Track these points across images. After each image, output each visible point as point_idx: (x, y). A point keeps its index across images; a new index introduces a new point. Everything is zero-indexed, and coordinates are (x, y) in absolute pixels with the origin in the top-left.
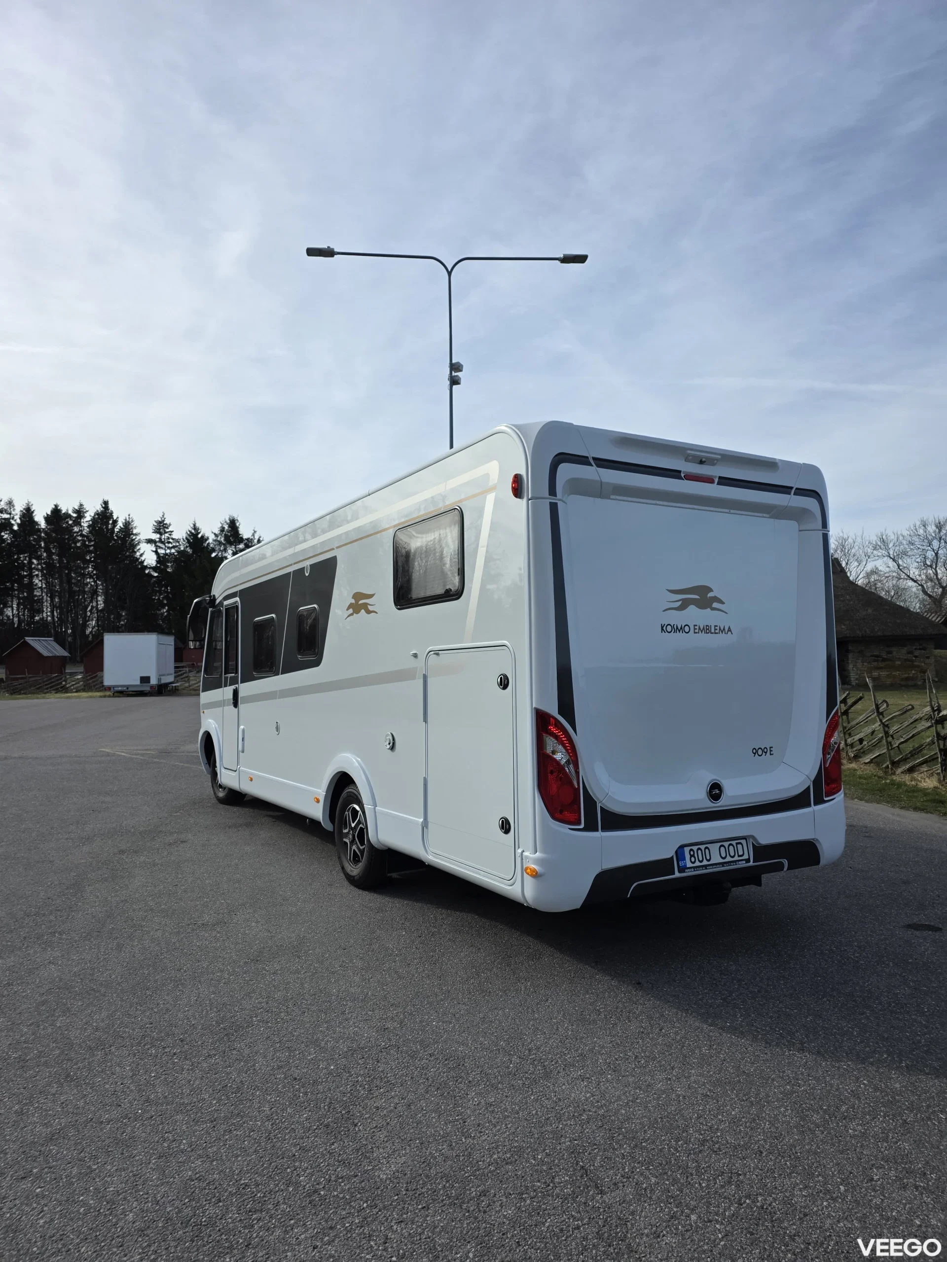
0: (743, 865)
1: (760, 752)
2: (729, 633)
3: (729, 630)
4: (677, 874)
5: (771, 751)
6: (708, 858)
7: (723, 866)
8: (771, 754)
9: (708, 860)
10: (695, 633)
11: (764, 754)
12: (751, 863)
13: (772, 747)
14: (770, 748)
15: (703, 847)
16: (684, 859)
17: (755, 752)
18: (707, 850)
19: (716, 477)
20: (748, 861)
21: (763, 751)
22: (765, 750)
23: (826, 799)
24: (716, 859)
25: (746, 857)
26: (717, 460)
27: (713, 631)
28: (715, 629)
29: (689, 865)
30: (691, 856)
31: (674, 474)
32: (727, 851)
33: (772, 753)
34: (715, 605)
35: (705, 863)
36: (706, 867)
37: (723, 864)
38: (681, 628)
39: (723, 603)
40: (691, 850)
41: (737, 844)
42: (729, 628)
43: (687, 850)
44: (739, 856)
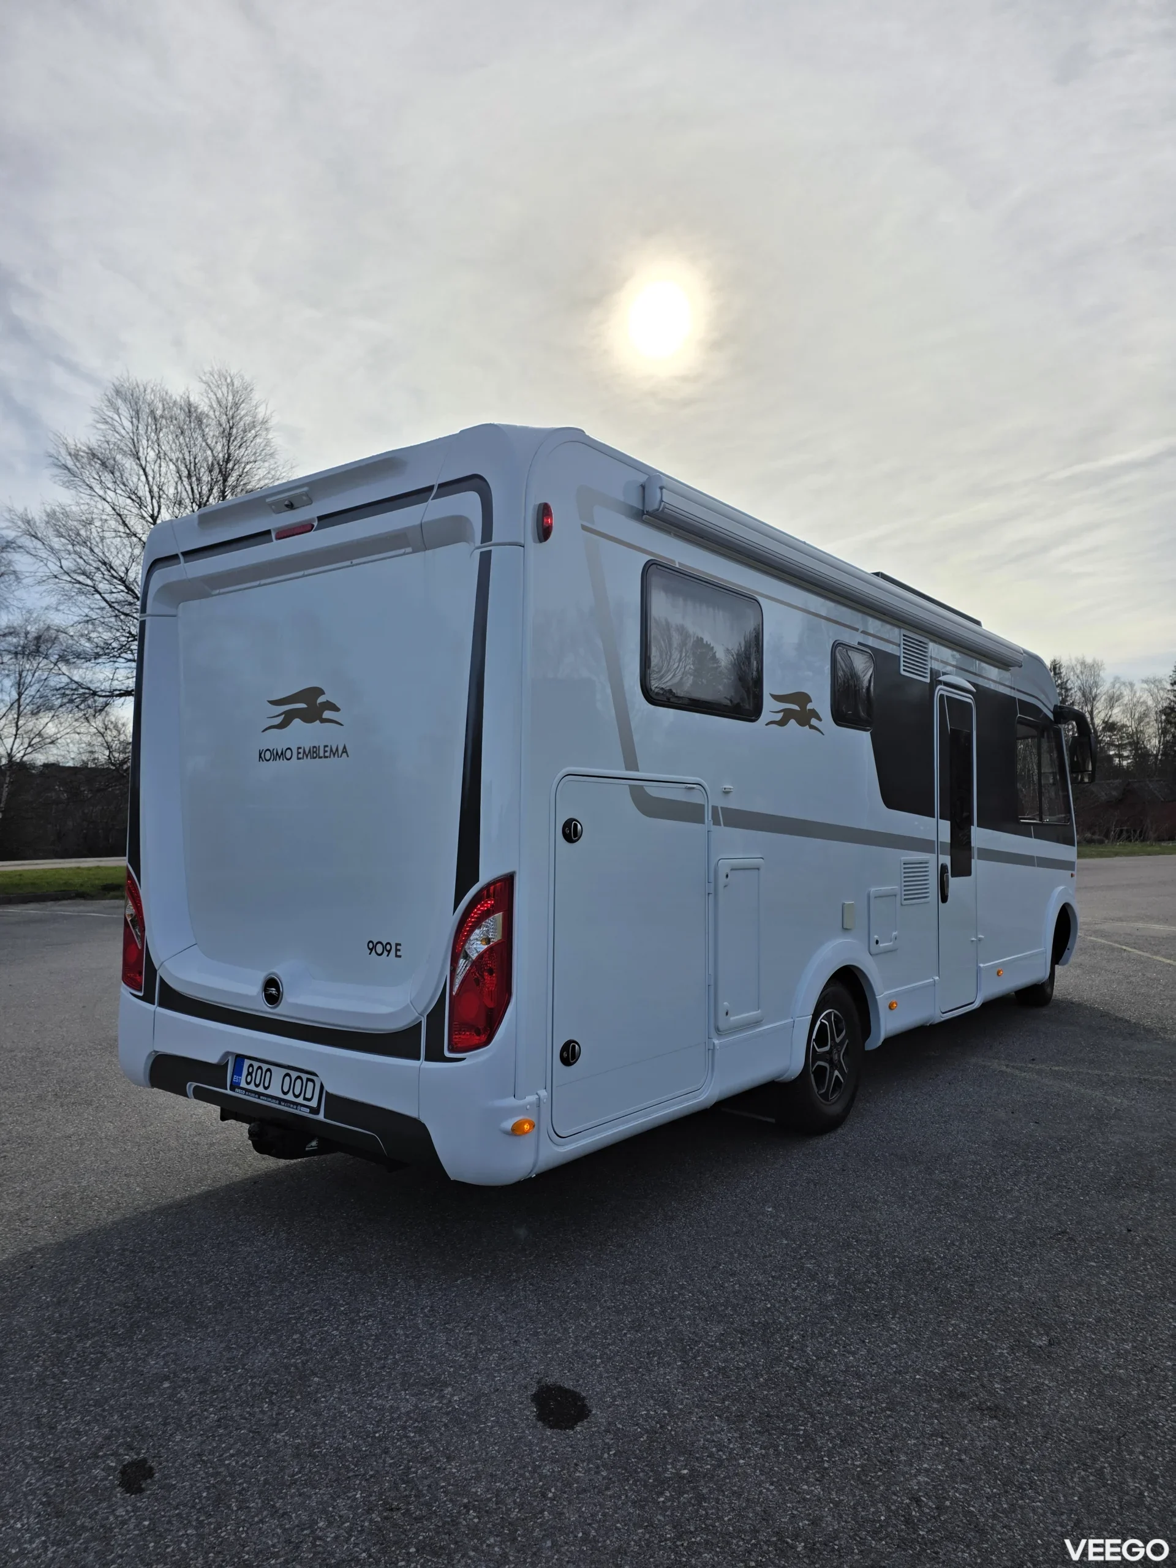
0: (305, 1112)
1: (379, 948)
2: (344, 754)
3: (345, 751)
4: (229, 1092)
5: (397, 950)
6: (266, 1085)
7: (280, 1104)
8: (397, 956)
9: (266, 1088)
10: (298, 759)
11: (386, 953)
12: (321, 1117)
13: (400, 945)
14: (397, 945)
15: (265, 1067)
16: (240, 1075)
17: (372, 947)
18: (268, 1073)
19: (313, 519)
20: (315, 1111)
21: (384, 948)
22: (388, 947)
23: (447, 1054)
24: (275, 1090)
25: (314, 1103)
26: (306, 494)
27: (322, 754)
28: (325, 752)
29: (243, 1084)
30: (249, 1074)
31: (263, 536)
32: (292, 1086)
33: (399, 953)
34: (327, 714)
35: (261, 1089)
36: (260, 1095)
37: (281, 1101)
38: (282, 753)
39: (337, 709)
40: (251, 1065)
41: (308, 1080)
42: (345, 747)
43: (247, 1063)
44: (305, 1099)
